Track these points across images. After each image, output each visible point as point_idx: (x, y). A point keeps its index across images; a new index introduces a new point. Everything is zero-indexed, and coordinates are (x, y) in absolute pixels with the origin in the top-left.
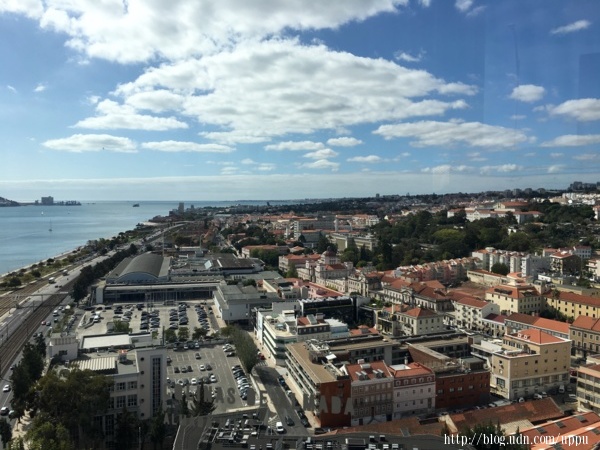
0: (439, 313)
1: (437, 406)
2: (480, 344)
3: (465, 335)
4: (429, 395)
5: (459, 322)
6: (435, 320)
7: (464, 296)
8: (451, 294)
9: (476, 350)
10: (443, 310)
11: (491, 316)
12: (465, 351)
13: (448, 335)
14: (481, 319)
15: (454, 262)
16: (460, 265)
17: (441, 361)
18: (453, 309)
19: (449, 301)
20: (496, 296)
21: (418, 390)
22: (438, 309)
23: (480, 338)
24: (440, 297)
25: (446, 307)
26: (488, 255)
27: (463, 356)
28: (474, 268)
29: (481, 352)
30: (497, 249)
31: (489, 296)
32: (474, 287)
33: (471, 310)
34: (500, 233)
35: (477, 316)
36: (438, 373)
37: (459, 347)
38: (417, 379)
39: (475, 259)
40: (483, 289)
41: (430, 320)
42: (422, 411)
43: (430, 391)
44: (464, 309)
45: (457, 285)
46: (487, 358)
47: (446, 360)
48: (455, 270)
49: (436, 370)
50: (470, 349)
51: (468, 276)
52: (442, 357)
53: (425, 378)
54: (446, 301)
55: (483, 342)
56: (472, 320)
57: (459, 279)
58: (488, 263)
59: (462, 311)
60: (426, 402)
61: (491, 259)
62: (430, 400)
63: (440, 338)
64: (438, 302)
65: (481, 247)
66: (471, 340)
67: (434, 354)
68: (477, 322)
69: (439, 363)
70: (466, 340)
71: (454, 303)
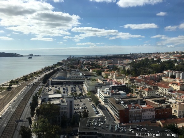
0: (154, 90)
1: (155, 118)
2: (168, 100)
3: (163, 97)
4: (153, 115)
5: (160, 93)
6: (153, 92)
7: (162, 85)
8: (158, 84)
9: (167, 101)
10: (155, 89)
11: (171, 91)
12: (163, 102)
13: (158, 97)
14: (168, 92)
15: (158, 74)
16: (159, 75)
17: (156, 104)
18: (158, 89)
19: (157, 86)
20: (172, 85)
21: (149, 113)
22: (153, 89)
23: (168, 98)
24: (154, 85)
25: (156, 88)
26: (169, 72)
27: (163, 103)
28: (164, 76)
29: (169, 102)
30: (172, 70)
31: (170, 85)
32: (164, 82)
33: (164, 89)
34: (172, 65)
35: (166, 91)
36: (156, 108)
37: (161, 100)
38: (149, 110)
39: (165, 73)
40: (168, 83)
41: (151, 92)
42: (151, 119)
43: (153, 113)
44: (162, 89)
45: (159, 81)
46: (171, 104)
47: (158, 104)
48: (158, 77)
49: (155, 107)
50: (165, 101)
51: (162, 79)
52: (157, 103)
53: (152, 109)
54: (156, 86)
55: (169, 99)
56: (165, 92)
57: (159, 80)
58: (169, 75)
59: (161, 90)
60: (152, 117)
61: (170, 73)
62: (153, 116)
63: (155, 98)
64: (153, 87)
65: (166, 70)
66: (165, 99)
67: (154, 102)
68: (166, 93)
69: (156, 105)
70: (164, 98)
71: (159, 87)
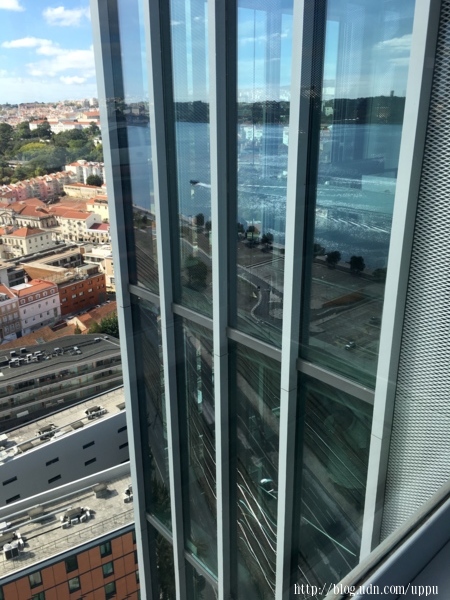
0: (47, 230)
1: (63, 313)
2: (91, 252)
3: (76, 246)
4: (54, 305)
5: (66, 236)
6: (44, 237)
7: (67, 210)
8: (54, 210)
9: (88, 258)
10: (48, 227)
11: (95, 226)
12: (78, 260)
13: (60, 249)
14: (86, 230)
15: (49, 178)
16: (54, 182)
17: (60, 273)
18: (58, 225)
19: (53, 217)
20: (96, 207)
21: (43, 303)
22: (43, 227)
23: (90, 247)
24: (43, 215)
25: (50, 223)
26: (81, 168)
27: (77, 265)
28: (69, 182)
29: (93, 259)
30: (88, 160)
31: (89, 208)
32: (73, 201)
33: (76, 223)
34: (88, 145)
35: (82, 228)
36: (59, 285)
37: (72, 258)
38: (41, 293)
39: (69, 173)
40: (82, 202)
41: (39, 238)
42: (49, 321)
43: (54, 302)
44: (69, 222)
45: (56, 201)
46: (99, 263)
47: (65, 272)
48: (52, 187)
49: (58, 281)
50: (83, 259)
51: (65, 190)
52: (60, 269)
53: (48, 291)
54: (49, 218)
55: (93, 250)
56: (78, 232)
57: (58, 195)
58: (82, 176)
59: (67, 225)
60: (52, 314)
61: (84, 171)
62: (55, 309)
63: (53, 253)
64: (41, 219)
65: (73, 160)
66: (82, 250)
67: (52, 268)
68: (83, 233)
69: (59, 276)
70: (77, 251)
71: (58, 219)
